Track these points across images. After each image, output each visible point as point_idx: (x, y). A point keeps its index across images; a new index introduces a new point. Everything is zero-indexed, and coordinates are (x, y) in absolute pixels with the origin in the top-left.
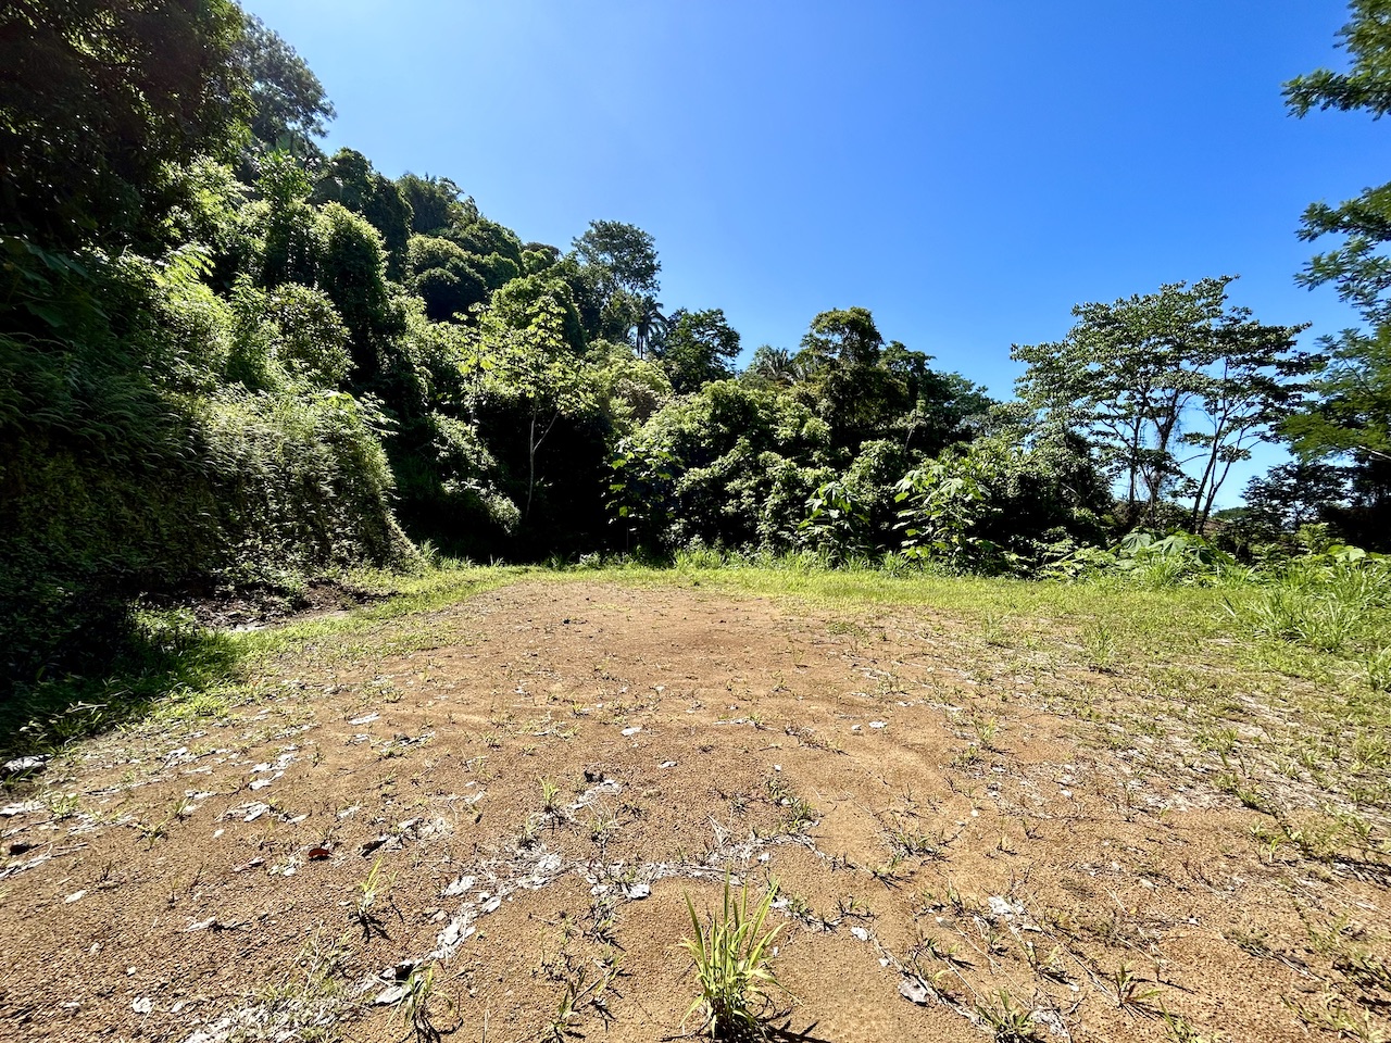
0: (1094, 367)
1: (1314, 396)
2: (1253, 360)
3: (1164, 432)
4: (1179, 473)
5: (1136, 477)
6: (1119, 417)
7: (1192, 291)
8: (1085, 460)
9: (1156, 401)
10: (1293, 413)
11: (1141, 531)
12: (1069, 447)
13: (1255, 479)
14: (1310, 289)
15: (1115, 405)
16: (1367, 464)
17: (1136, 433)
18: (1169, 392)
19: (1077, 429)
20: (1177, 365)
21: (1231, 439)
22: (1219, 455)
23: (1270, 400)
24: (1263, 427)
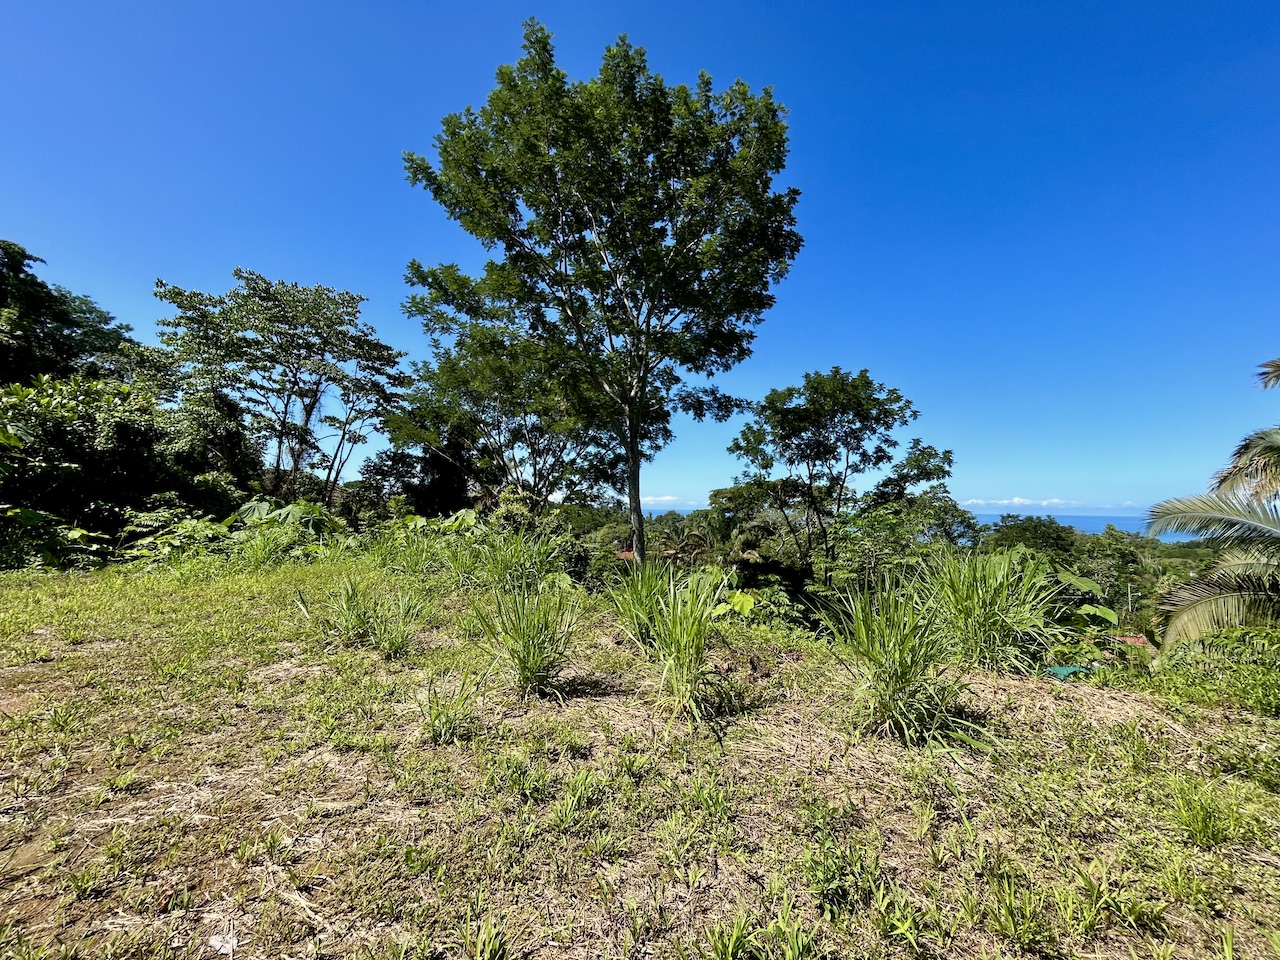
0: (250, 335)
1: (405, 404)
2: (373, 368)
3: (309, 410)
4: (317, 448)
5: (284, 448)
6: (272, 390)
7: (337, 297)
8: (232, 425)
9: (304, 383)
10: (394, 413)
11: (261, 500)
12: (218, 408)
13: (368, 459)
14: (409, 318)
15: (270, 378)
16: (428, 456)
17: (286, 408)
18: (315, 377)
19: (226, 391)
20: (323, 355)
21: (355, 426)
22: (347, 436)
23: (381, 401)
24: (376, 420)
